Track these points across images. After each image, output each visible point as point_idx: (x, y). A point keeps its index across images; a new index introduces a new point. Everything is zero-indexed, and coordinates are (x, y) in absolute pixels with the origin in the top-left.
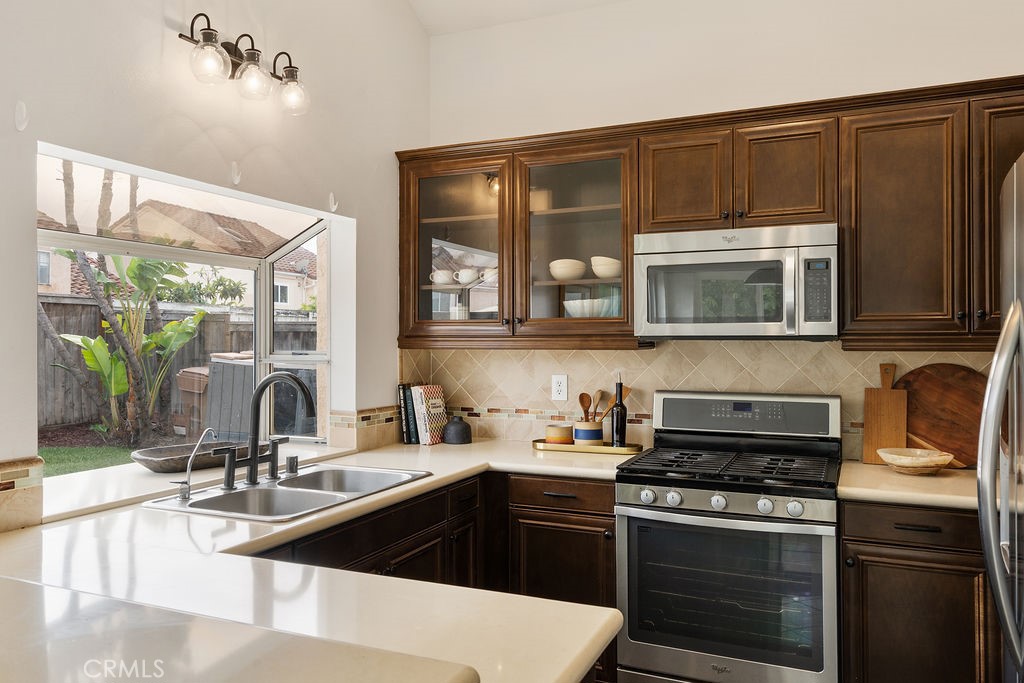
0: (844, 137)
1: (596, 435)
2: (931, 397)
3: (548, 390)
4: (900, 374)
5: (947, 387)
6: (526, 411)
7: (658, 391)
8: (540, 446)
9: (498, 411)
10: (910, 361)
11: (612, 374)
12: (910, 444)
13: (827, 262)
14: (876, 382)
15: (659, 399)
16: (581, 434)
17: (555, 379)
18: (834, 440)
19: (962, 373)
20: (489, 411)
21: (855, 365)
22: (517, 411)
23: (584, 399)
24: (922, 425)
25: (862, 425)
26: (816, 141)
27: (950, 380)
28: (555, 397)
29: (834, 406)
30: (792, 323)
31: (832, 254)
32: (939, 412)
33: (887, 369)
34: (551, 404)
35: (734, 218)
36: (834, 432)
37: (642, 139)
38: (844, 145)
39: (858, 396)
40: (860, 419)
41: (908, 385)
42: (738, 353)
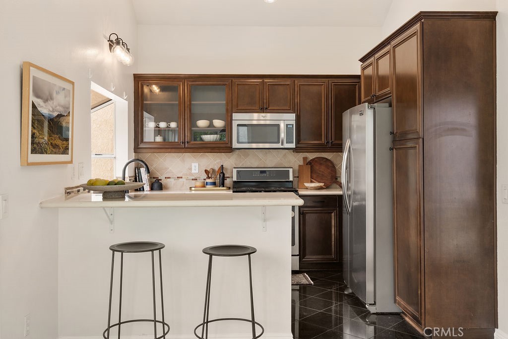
0: (296, 86)
1: (214, 184)
2: (317, 167)
3: (191, 169)
4: (308, 160)
5: (321, 164)
6: (181, 178)
7: (234, 168)
8: (193, 189)
9: (169, 178)
10: (311, 156)
11: (215, 162)
12: (312, 182)
13: (293, 125)
14: (301, 163)
15: (235, 171)
16: (209, 184)
17: (193, 165)
18: (290, 181)
19: (325, 160)
20: (166, 178)
21: (296, 158)
22: (178, 178)
23: (206, 171)
24: (314, 176)
25: (298, 177)
26: (288, 87)
27: (321, 162)
28: (193, 171)
29: (291, 170)
30: (282, 144)
31: (294, 123)
32: (319, 172)
33: (305, 159)
34: (191, 174)
35: (263, 110)
36: (291, 179)
37: (233, 80)
38: (296, 89)
39: (297, 168)
40: (297, 175)
41: (310, 163)
42: (260, 154)
